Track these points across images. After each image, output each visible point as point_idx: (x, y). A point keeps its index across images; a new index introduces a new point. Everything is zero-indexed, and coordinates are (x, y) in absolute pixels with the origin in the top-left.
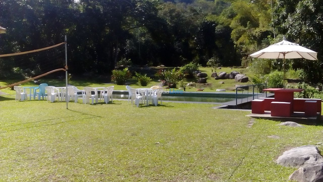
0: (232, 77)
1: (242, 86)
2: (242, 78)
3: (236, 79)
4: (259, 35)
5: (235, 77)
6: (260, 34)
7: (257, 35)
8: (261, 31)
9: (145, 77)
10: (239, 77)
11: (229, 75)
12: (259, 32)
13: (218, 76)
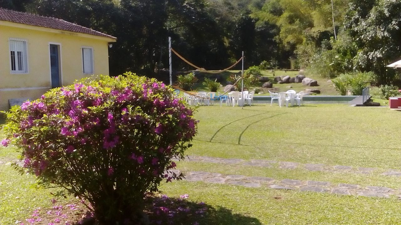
0: (298, 81)
1: (313, 90)
2: (311, 82)
3: (304, 83)
4: (317, 36)
5: (303, 80)
6: (319, 34)
7: (315, 35)
8: (319, 32)
9: (215, 83)
10: (307, 81)
11: (294, 79)
12: (318, 32)
13: (282, 80)
